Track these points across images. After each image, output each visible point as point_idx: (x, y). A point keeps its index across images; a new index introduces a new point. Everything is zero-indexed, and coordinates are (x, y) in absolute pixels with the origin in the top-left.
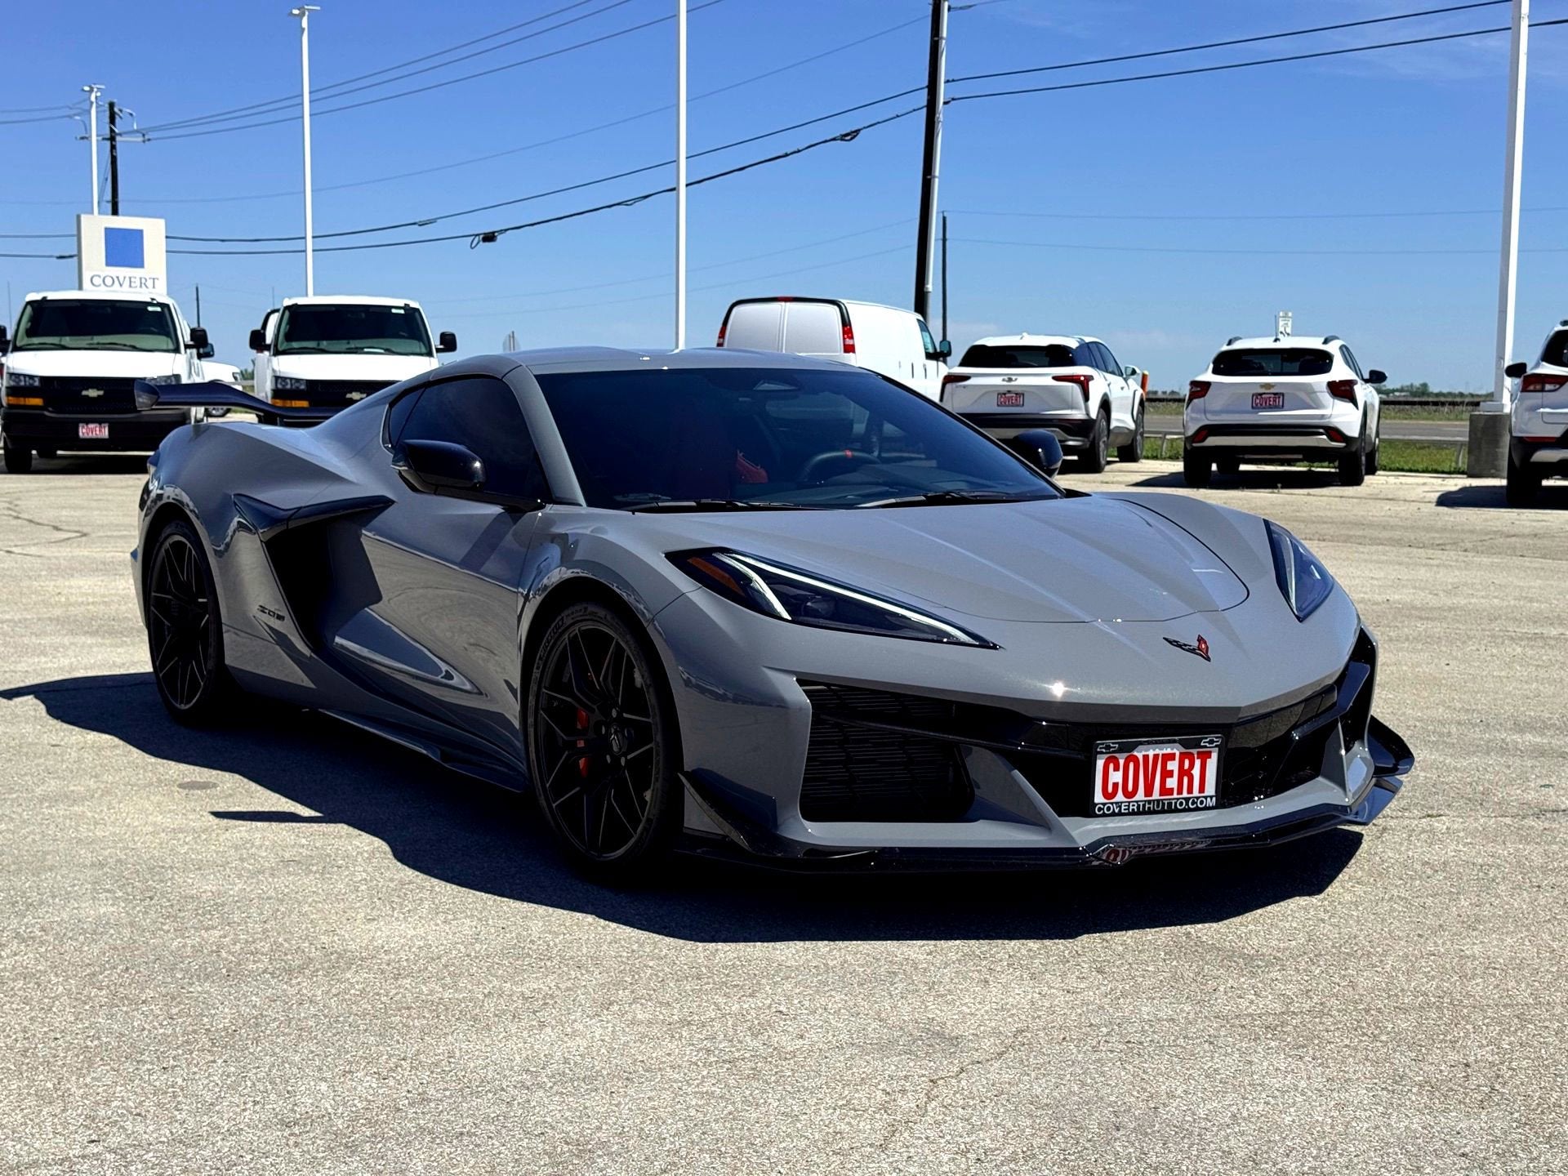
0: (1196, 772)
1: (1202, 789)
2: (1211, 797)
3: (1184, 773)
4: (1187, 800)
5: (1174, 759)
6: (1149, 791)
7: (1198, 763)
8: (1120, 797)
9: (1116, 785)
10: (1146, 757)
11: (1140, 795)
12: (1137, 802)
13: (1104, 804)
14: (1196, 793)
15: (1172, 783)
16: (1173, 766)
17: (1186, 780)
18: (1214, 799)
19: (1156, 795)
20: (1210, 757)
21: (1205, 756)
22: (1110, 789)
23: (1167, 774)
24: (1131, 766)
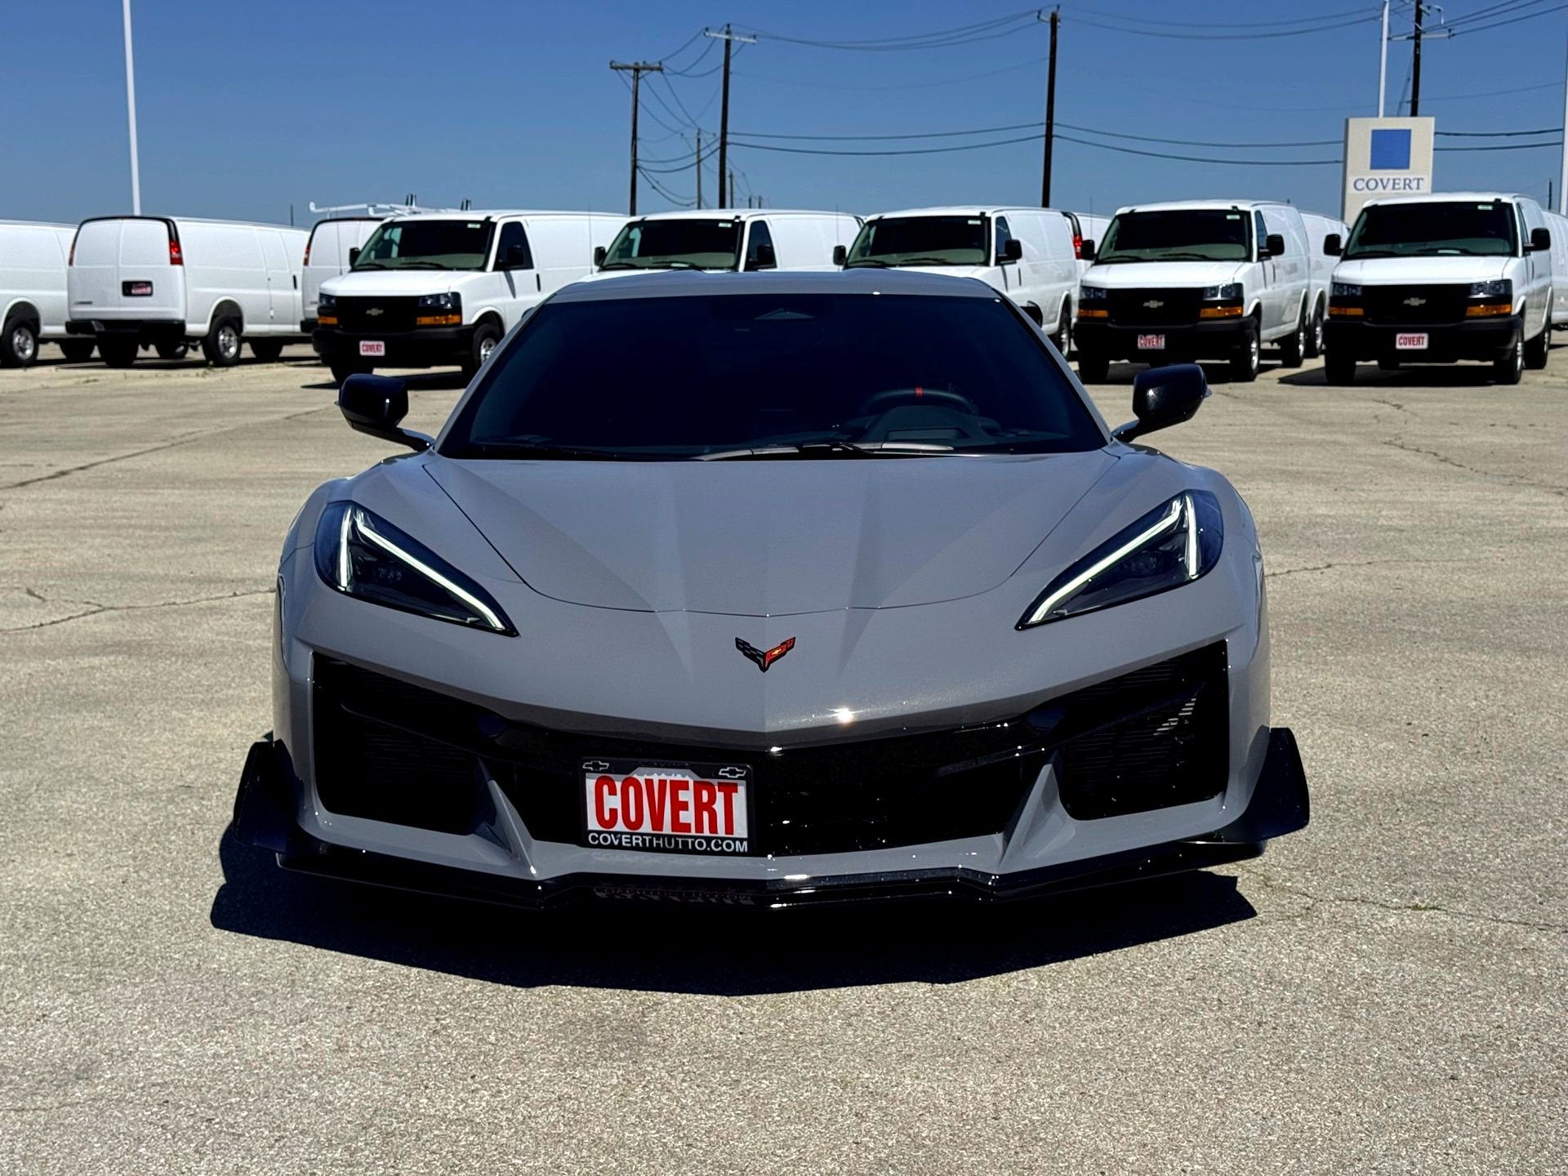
0: (719, 806)
1: (729, 828)
2: (742, 840)
3: (700, 807)
4: (708, 840)
5: (687, 789)
6: (657, 822)
7: (720, 796)
8: (620, 826)
9: (613, 812)
10: (649, 783)
11: (647, 827)
12: (642, 835)
13: (600, 833)
14: (721, 832)
15: (688, 817)
16: (686, 796)
17: (706, 815)
18: (745, 843)
19: (667, 829)
20: (736, 791)
21: (729, 790)
22: (607, 816)
23: (681, 806)
24: (632, 790)
